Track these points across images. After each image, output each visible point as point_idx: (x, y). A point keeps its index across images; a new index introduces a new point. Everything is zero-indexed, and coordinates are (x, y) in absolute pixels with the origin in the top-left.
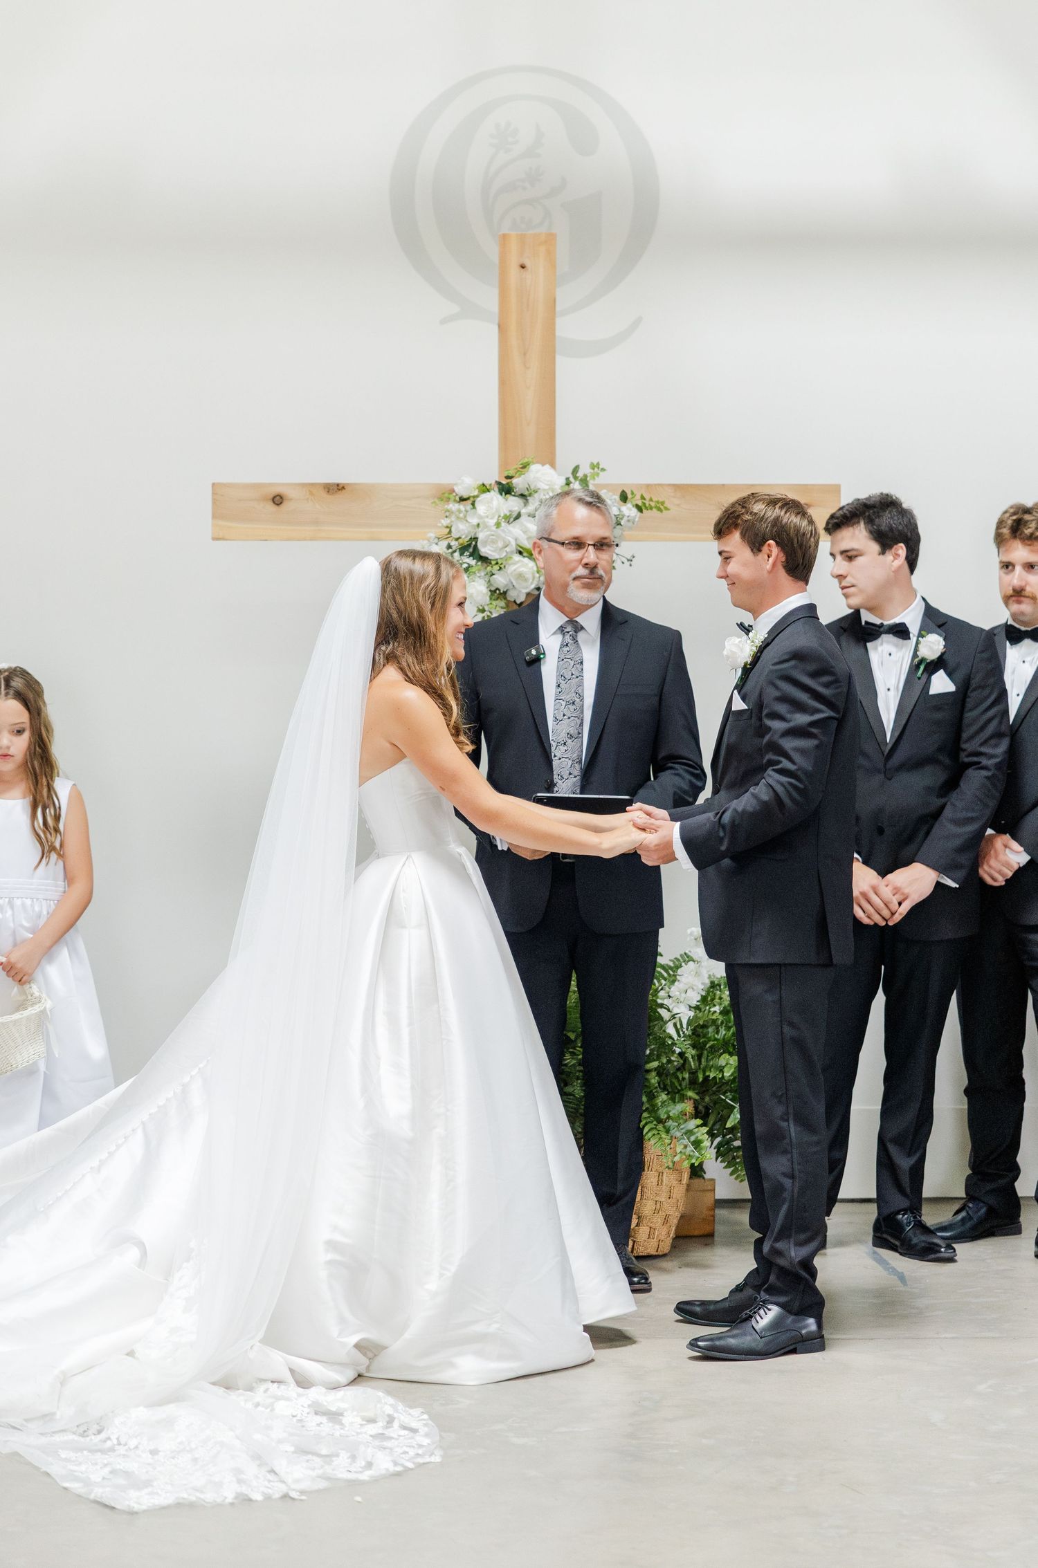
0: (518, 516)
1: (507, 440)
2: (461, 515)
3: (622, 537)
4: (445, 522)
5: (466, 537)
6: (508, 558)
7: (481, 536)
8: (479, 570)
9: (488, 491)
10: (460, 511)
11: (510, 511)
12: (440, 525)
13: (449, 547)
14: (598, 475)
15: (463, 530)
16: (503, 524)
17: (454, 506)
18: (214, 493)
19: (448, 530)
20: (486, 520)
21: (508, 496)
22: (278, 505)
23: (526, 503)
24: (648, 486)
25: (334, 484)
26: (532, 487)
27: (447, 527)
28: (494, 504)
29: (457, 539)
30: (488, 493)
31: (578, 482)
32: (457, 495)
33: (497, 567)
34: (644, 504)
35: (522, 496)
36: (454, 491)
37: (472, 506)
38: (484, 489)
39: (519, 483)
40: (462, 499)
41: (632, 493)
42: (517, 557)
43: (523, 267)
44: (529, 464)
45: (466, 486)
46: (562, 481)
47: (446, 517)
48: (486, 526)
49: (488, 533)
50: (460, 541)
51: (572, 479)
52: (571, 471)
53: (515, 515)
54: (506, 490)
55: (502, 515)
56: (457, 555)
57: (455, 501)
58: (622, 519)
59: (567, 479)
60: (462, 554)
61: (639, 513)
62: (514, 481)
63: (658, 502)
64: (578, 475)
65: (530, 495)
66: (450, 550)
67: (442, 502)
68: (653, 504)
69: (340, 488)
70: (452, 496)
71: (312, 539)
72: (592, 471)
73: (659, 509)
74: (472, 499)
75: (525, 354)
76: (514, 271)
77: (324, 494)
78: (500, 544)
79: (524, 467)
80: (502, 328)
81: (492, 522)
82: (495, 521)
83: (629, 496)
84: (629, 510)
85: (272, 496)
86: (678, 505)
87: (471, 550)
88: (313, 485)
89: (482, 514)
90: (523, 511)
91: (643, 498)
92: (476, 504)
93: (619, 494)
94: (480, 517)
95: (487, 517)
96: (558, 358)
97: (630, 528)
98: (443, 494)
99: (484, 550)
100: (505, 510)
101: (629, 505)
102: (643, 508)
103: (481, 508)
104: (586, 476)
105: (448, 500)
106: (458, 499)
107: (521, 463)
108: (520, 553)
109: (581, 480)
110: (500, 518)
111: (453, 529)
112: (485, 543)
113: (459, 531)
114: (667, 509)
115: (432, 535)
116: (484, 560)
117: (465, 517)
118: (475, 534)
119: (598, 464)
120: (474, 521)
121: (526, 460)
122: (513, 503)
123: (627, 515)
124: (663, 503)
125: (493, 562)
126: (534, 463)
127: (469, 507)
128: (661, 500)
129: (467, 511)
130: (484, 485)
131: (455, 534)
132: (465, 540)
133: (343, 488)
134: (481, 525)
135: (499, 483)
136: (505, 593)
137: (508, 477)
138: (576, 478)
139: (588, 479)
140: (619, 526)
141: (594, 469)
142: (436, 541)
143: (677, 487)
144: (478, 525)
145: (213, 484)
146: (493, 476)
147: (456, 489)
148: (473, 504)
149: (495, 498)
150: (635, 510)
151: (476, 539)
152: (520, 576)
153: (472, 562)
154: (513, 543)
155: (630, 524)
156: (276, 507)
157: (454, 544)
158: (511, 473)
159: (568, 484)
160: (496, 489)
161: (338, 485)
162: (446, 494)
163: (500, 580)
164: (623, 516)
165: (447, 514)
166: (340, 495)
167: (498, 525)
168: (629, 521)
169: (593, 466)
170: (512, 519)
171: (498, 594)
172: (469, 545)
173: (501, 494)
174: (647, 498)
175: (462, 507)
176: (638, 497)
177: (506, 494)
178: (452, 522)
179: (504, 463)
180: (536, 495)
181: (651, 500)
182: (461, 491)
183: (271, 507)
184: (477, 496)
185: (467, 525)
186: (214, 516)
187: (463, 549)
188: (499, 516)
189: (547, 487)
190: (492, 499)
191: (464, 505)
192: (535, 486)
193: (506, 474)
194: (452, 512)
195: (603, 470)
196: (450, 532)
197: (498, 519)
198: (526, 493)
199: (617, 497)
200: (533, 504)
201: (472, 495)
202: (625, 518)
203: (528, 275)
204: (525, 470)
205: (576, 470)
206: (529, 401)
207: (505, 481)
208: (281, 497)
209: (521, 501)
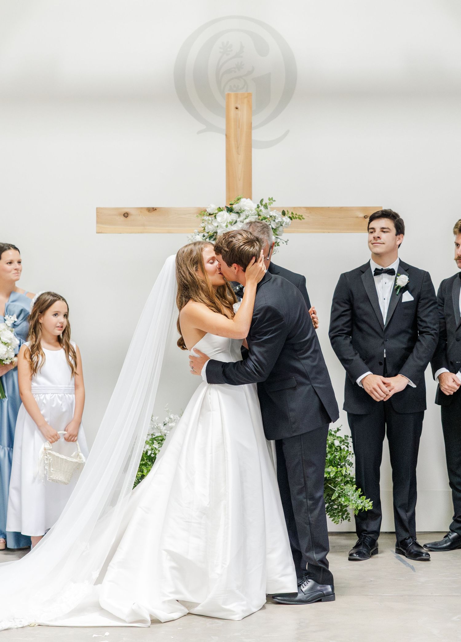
0: (236, 222)
1: (230, 188)
2: (210, 222)
3: (283, 232)
4: (203, 225)
5: (212, 231)
7: (219, 231)
9: (222, 211)
10: (209, 220)
11: (232, 220)
12: (200, 226)
13: (204, 236)
14: (272, 203)
15: (210, 228)
16: (229, 226)
17: (206, 218)
18: (97, 212)
19: (203, 228)
20: (221, 224)
21: (231, 213)
22: (126, 217)
23: (239, 216)
24: (294, 208)
25: (151, 208)
26: (242, 209)
27: (203, 227)
28: (224, 217)
29: (208, 233)
30: (222, 212)
31: (263, 207)
32: (208, 212)
34: (293, 216)
35: (237, 213)
36: (206, 211)
37: (214, 218)
38: (220, 210)
39: (236, 207)
40: (210, 214)
41: (288, 211)
43: (237, 108)
44: (240, 198)
45: (212, 208)
46: (256, 206)
47: (203, 222)
48: (221, 227)
49: (222, 230)
50: (209, 233)
51: (260, 205)
52: (259, 201)
53: (234, 222)
54: (230, 210)
55: (228, 222)
56: (208, 240)
57: (207, 215)
58: (283, 223)
59: (258, 205)
60: (210, 239)
61: (291, 221)
62: (234, 206)
63: (299, 215)
64: (263, 203)
65: (241, 212)
66: (204, 238)
67: (201, 216)
68: (297, 216)
69: (154, 209)
70: (205, 213)
71: (141, 233)
72: (269, 201)
73: (300, 219)
74: (214, 214)
75: (238, 148)
76: (233, 111)
77: (147, 213)
79: (238, 200)
80: (227, 136)
81: (224, 225)
82: (225, 224)
83: (286, 213)
84: (286, 219)
85: (123, 213)
86: (308, 216)
88: (142, 208)
89: (219, 221)
90: (238, 220)
91: (292, 213)
92: (217, 217)
93: (282, 212)
94: (218, 223)
95: (222, 222)
96: (253, 150)
97: (287, 227)
98: (202, 212)
100: (230, 220)
101: (286, 217)
102: (292, 218)
103: (219, 219)
104: (266, 204)
105: (204, 215)
106: (208, 214)
107: (237, 198)
109: (264, 206)
110: (228, 223)
111: (206, 228)
113: (209, 229)
114: (303, 218)
115: (196, 231)
117: (212, 222)
118: (216, 230)
119: (272, 198)
120: (216, 224)
121: (239, 197)
122: (233, 216)
123: (286, 221)
124: (302, 216)
126: (242, 198)
127: (213, 218)
128: (301, 215)
129: (212, 220)
130: (220, 208)
131: (207, 230)
132: (211, 233)
133: (156, 209)
134: (219, 226)
135: (227, 207)
137: (231, 204)
138: (262, 205)
139: (267, 205)
140: (282, 227)
141: (270, 201)
142: (198, 233)
143: (307, 208)
144: (218, 226)
145: (97, 208)
146: (223, 204)
147: (207, 210)
148: (215, 217)
149: (225, 214)
150: (289, 219)
151: (216, 233)
155: (287, 226)
156: (125, 218)
157: (206, 235)
158: (232, 202)
159: (258, 207)
160: (226, 210)
161: (153, 208)
162: (203, 212)
164: (284, 222)
165: (203, 221)
166: (154, 213)
167: (227, 226)
168: (286, 224)
169: (270, 199)
170: (233, 224)
172: (213, 235)
173: (228, 212)
174: (295, 213)
175: (210, 218)
176: (290, 213)
177: (230, 212)
178: (205, 225)
179: (228, 198)
180: (244, 212)
181: (296, 214)
182: (209, 211)
183: (123, 218)
184: (217, 213)
185: (212, 226)
186: (97, 222)
187: (211, 237)
188: (227, 222)
189: (249, 209)
190: (224, 215)
191: (211, 217)
192: (244, 208)
193: (230, 203)
194: (206, 221)
195: (274, 201)
196: (204, 229)
197: (227, 224)
198: (240, 212)
199: (281, 213)
200: (243, 216)
201: (215, 212)
202: (284, 223)
203: (239, 112)
204: (238, 201)
205: (262, 201)
206: (240, 170)
207: (229, 206)
208: (128, 214)
209: (237, 215)
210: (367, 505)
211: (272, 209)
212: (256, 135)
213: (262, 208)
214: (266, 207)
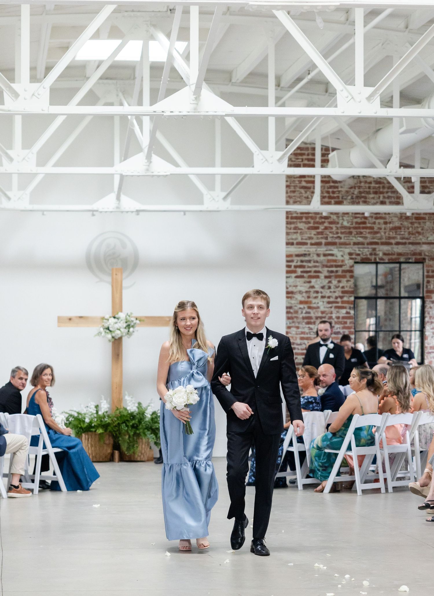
0: (117, 322)
1: (113, 307)
2: (106, 322)
3: (136, 327)
4: (103, 324)
5: (107, 327)
6: (115, 330)
7: (110, 326)
15: (106, 325)
18: (58, 318)
23: (118, 320)
24: (141, 316)
25: (81, 316)
28: (112, 320)
33: (113, 332)
38: (110, 317)
39: (116, 316)
40: (106, 319)
42: (117, 330)
45: (107, 317)
46: (125, 316)
54: (114, 317)
55: (114, 322)
58: (136, 323)
67: (102, 320)
71: (77, 326)
72: (131, 314)
73: (143, 321)
75: (116, 291)
76: (115, 275)
77: (79, 318)
78: (113, 328)
80: (112, 286)
81: (112, 324)
83: (138, 319)
84: (138, 322)
85: (69, 319)
86: (147, 320)
87: (108, 329)
88: (77, 316)
91: (140, 319)
93: (136, 318)
94: (110, 323)
96: (123, 290)
97: (138, 325)
99: (111, 329)
102: (140, 321)
103: (110, 321)
107: (117, 312)
114: (145, 321)
116: (111, 331)
120: (108, 323)
122: (116, 320)
126: (119, 312)
128: (144, 319)
133: (83, 317)
140: (136, 325)
143: (147, 317)
145: (58, 316)
146: (111, 315)
147: (105, 317)
148: (108, 320)
149: (112, 319)
152: (118, 334)
154: (116, 328)
162: (103, 318)
163: (114, 335)
167: (113, 324)
179: (113, 312)
181: (142, 319)
183: (69, 321)
186: (58, 322)
187: (106, 329)
189: (122, 317)
192: (120, 317)
193: (114, 314)
194: (104, 322)
195: (133, 314)
198: (118, 318)
200: (120, 320)
203: (117, 276)
205: (127, 314)
206: (117, 300)
208: (71, 319)
211: (132, 317)
212: (124, 285)
213: (128, 317)
214: (129, 316)
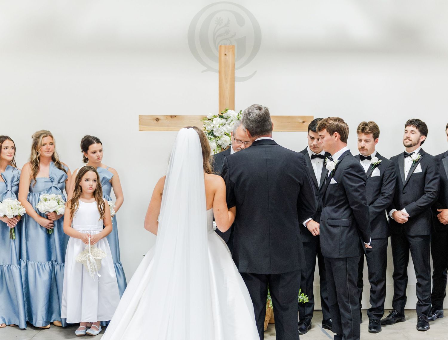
0: (225, 124)
1: (221, 103)
2: (209, 124)
4: (204, 126)
5: (210, 130)
6: (222, 136)
7: (214, 130)
8: (214, 139)
10: (208, 123)
15: (209, 128)
17: (207, 121)
18: (139, 117)
21: (222, 119)
23: (227, 121)
25: (173, 115)
28: (218, 121)
33: (219, 139)
38: (215, 117)
40: (209, 120)
42: (224, 136)
43: (226, 55)
45: (210, 115)
46: (237, 115)
48: (216, 127)
49: (216, 129)
50: (208, 131)
51: (239, 114)
52: (239, 112)
54: (221, 117)
62: (224, 114)
65: (228, 118)
67: (203, 120)
69: (175, 116)
70: (206, 119)
71: (166, 131)
75: (226, 79)
76: (223, 56)
77: (170, 118)
78: (220, 132)
80: (220, 72)
81: (218, 126)
82: (218, 125)
85: (156, 119)
87: (211, 134)
88: (167, 115)
94: (214, 124)
95: (216, 124)
99: (215, 134)
100: (221, 123)
103: (214, 122)
107: (225, 109)
108: (225, 135)
110: (220, 125)
111: (206, 128)
112: (215, 132)
116: (215, 136)
120: (213, 126)
121: (227, 108)
122: (223, 121)
125: (218, 137)
126: (229, 110)
127: (211, 122)
133: (176, 116)
135: (219, 115)
136: (221, 146)
144: (214, 127)
145: (139, 115)
146: (217, 113)
147: (207, 117)
148: (212, 121)
149: (218, 119)
152: (225, 141)
153: (212, 137)
154: (224, 132)
156: (157, 122)
158: (223, 112)
160: (219, 117)
162: (204, 118)
163: (220, 142)
165: (205, 124)
166: (175, 118)
167: (219, 127)
170: (223, 125)
171: (219, 146)
172: (211, 132)
178: (206, 126)
179: (220, 110)
180: (230, 118)
182: (209, 117)
183: (155, 122)
184: (213, 119)
186: (139, 124)
187: (209, 134)
189: (233, 116)
192: (230, 116)
193: (221, 112)
200: (229, 121)
203: (227, 57)
204: (226, 111)
206: (227, 92)
207: (221, 115)
208: (158, 119)
209: (225, 120)
210: (305, 299)
